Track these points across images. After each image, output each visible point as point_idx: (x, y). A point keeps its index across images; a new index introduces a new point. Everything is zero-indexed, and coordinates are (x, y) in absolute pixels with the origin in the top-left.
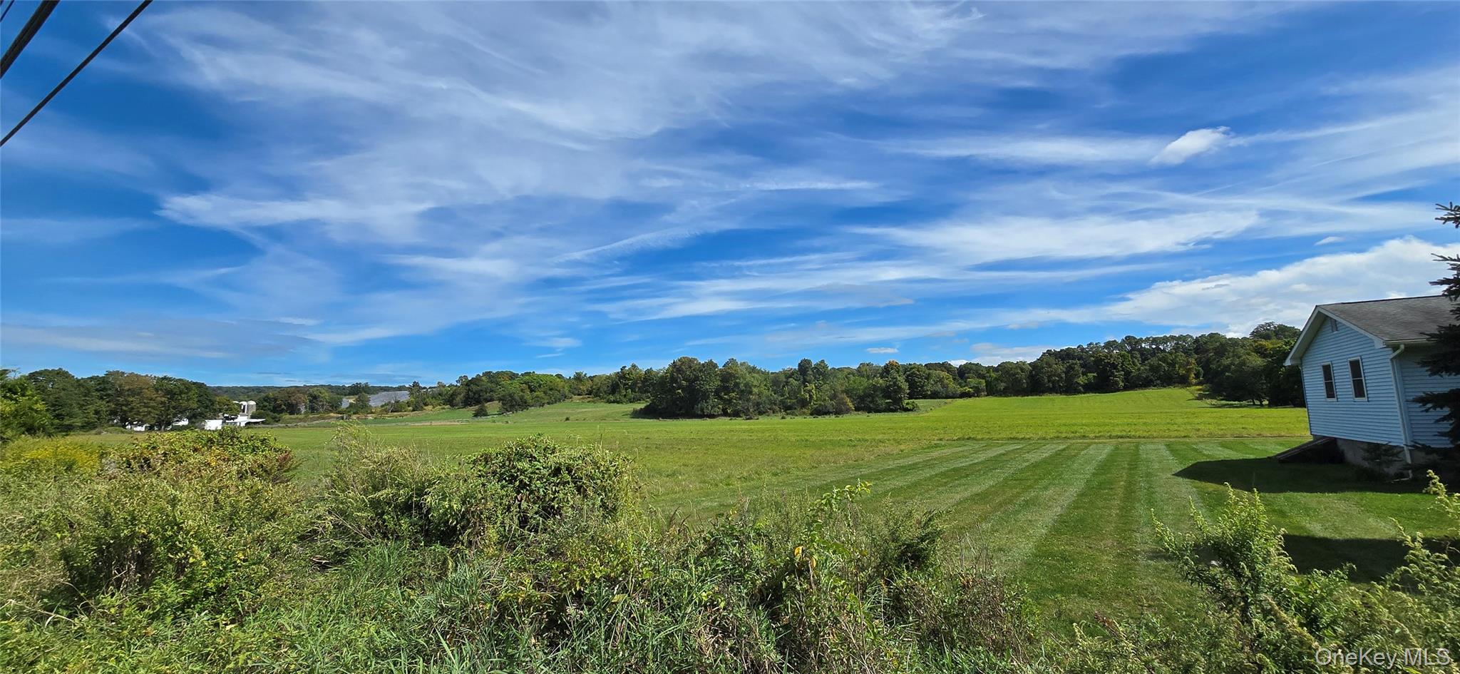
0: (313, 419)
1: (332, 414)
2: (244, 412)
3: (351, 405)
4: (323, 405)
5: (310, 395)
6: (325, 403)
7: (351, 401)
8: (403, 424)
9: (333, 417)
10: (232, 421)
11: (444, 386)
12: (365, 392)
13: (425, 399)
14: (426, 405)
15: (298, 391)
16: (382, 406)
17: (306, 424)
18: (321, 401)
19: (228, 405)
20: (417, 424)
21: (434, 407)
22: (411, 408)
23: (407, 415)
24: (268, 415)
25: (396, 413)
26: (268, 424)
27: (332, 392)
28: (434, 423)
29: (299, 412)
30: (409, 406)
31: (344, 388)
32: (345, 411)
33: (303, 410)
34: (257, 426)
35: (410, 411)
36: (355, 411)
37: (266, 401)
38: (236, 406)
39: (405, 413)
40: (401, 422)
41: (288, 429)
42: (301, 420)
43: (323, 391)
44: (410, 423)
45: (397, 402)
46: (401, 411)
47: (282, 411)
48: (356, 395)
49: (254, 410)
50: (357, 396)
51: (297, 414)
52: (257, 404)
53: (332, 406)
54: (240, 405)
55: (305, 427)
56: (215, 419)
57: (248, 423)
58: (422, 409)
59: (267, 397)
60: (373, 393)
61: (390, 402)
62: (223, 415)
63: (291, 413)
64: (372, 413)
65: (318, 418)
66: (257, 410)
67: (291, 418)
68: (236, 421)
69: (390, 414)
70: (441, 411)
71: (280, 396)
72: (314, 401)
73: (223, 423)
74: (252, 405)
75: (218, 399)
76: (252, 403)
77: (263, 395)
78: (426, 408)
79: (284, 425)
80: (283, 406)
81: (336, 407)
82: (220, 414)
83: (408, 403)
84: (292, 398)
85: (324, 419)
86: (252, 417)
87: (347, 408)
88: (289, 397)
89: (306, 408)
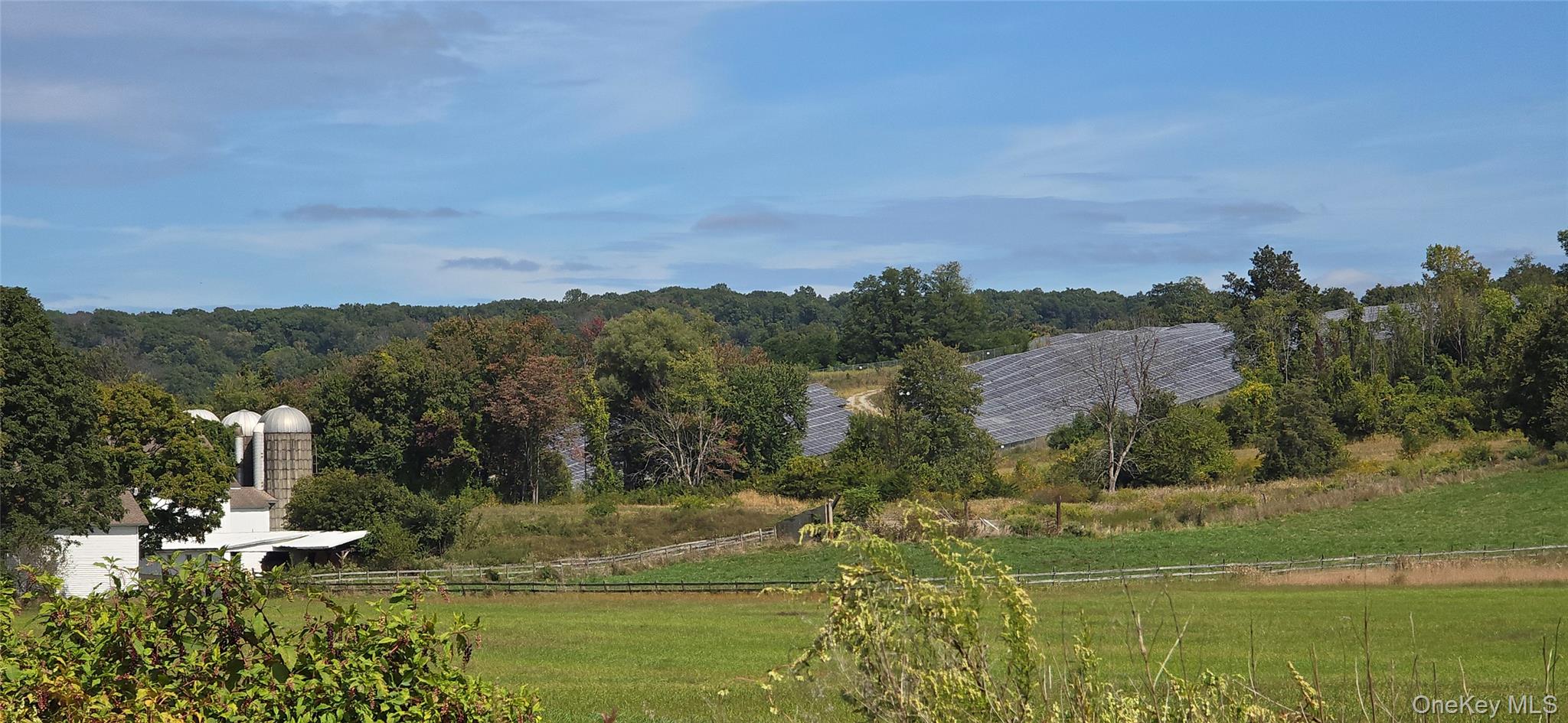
0: (640, 535)
1: (750, 500)
2: (249, 481)
3: (862, 435)
4: (690, 434)
5: (611, 363)
6: (701, 416)
7: (862, 401)
8: (1207, 572)
9: (755, 520)
10: (191, 543)
11: (1474, 281)
12: (944, 336)
13: (1341, 383)
14: (1355, 427)
15: (538, 336)
16: (1060, 441)
17: (601, 568)
18: (678, 406)
19: (161, 434)
20: (1299, 577)
21: (1410, 448)
22: (1249, 455)
23: (1225, 507)
24: (380, 503)
25: (1152, 494)
26: (386, 564)
27: (741, 339)
28: (1421, 572)
29: (553, 488)
30: (1237, 439)
31: (806, 306)
32: (825, 476)
33: (577, 474)
34: (328, 576)
35: (1242, 476)
36: (888, 474)
37: (363, 404)
38: (206, 445)
39: (1216, 491)
40: (1193, 556)
41: (499, 598)
42: (571, 538)
43: (684, 334)
44: (1251, 570)
45: (1156, 407)
46: (1186, 479)
47: (454, 479)
48: (890, 354)
49: (303, 466)
50: (893, 370)
51: (546, 495)
52: (317, 428)
53: (745, 442)
54: (225, 438)
55: (593, 585)
56: (105, 529)
57: (277, 558)
58: (1326, 462)
59: (367, 376)
60: (994, 348)
61: (1107, 412)
62: (142, 498)
63: (512, 492)
64: (994, 489)
65: (676, 527)
66: (319, 465)
67: (512, 527)
68: (213, 540)
69: (1113, 499)
70: (1466, 478)
71: (438, 368)
72: (640, 403)
73: (143, 553)
74: (292, 437)
75: (104, 393)
76: (291, 420)
77: (346, 366)
78: (1354, 449)
79: (480, 573)
80: (461, 444)
81: (768, 448)
82: (128, 498)
83: (1226, 414)
84: (508, 386)
85: (704, 528)
86: (301, 518)
87: (839, 455)
88: (490, 378)
89: (592, 448)
